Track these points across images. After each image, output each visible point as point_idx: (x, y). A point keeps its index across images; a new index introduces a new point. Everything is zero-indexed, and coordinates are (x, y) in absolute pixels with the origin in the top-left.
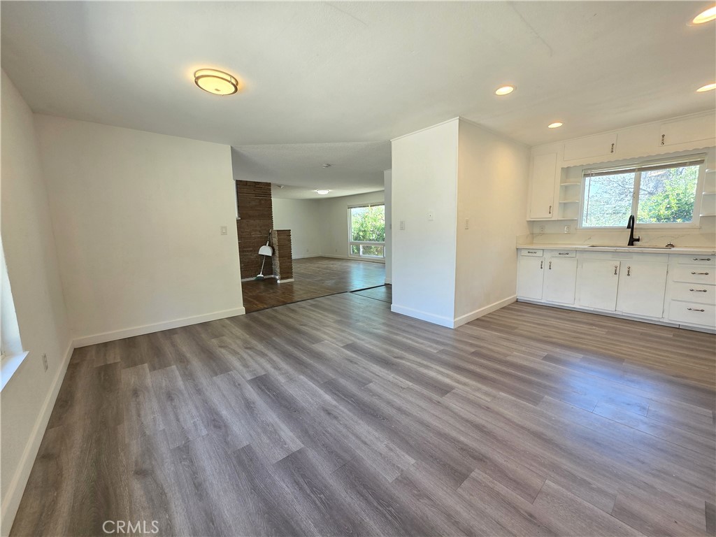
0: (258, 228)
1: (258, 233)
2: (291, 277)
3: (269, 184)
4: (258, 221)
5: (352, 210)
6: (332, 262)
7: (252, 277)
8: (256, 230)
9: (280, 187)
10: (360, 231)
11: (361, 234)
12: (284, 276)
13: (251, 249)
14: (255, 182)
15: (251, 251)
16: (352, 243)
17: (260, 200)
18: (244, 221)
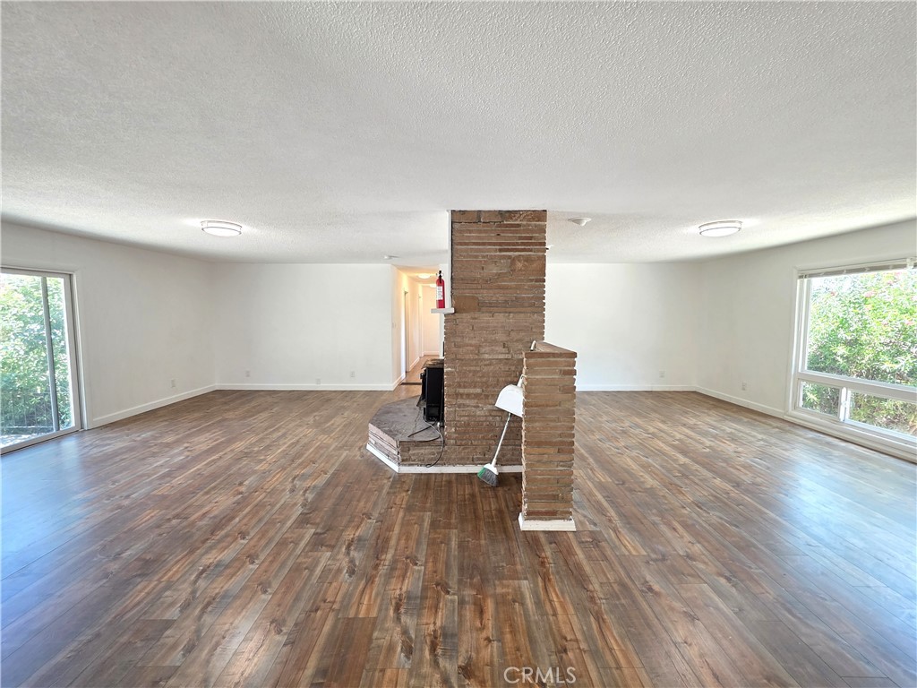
0: (500, 337)
1: (501, 349)
2: (565, 516)
3: (541, 215)
4: (501, 317)
5: (817, 282)
6: (730, 427)
7: (473, 462)
8: (494, 342)
9: (578, 221)
10: (837, 341)
11: (841, 350)
12: (540, 507)
13: (478, 391)
14: (500, 213)
15: (477, 396)
16: (801, 377)
17: (513, 260)
18: (466, 317)
